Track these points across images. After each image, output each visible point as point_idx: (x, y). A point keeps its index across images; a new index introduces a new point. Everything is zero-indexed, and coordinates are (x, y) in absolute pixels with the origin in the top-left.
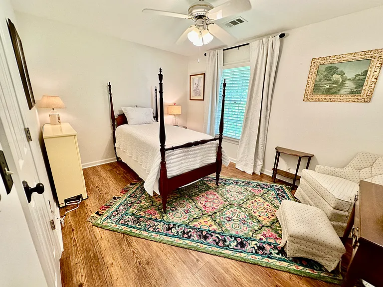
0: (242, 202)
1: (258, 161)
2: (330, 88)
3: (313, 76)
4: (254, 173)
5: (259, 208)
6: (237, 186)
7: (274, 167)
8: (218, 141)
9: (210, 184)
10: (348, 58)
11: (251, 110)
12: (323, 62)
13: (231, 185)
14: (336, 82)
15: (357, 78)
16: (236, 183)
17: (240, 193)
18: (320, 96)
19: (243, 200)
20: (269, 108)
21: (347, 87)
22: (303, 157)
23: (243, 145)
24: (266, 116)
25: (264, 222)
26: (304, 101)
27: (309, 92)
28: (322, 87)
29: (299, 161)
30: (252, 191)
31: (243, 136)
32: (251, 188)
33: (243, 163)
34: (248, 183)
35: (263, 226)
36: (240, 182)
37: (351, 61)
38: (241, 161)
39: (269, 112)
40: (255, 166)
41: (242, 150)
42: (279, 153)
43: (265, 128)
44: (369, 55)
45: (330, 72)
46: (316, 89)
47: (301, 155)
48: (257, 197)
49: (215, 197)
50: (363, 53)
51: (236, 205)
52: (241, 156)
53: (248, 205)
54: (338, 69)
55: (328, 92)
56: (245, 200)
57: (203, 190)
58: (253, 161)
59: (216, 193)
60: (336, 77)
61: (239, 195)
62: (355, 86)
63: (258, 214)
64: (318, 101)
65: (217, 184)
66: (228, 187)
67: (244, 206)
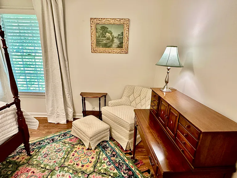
0: (63, 161)
1: (69, 109)
2: (106, 43)
3: (94, 33)
4: (68, 121)
5: (80, 157)
6: (54, 144)
7: (83, 109)
8: (14, 106)
9: (18, 158)
10: (112, 22)
11: (50, 62)
12: (99, 22)
13: (47, 146)
14: (108, 39)
15: (119, 37)
16: (53, 140)
17: (59, 151)
18: (101, 49)
19: (64, 157)
20: (66, 60)
21: (116, 43)
22: (101, 97)
23: (51, 98)
24: (66, 67)
25: (88, 171)
26: (92, 52)
27: (94, 46)
28: (101, 42)
29: (100, 101)
30: (70, 142)
31: (47, 90)
32: (69, 139)
33: (55, 115)
34: (65, 135)
35: (88, 175)
36: (56, 138)
37: (114, 24)
38: (52, 113)
39: (67, 63)
40: (67, 115)
41: (50, 103)
42: (84, 98)
43: (67, 78)
44: (122, 22)
45: (104, 31)
46: (98, 43)
47: (100, 96)
48: (76, 146)
49: (30, 174)
50: (119, 20)
51: (57, 168)
52: (50, 109)
53: (69, 161)
54: (108, 29)
55: (106, 46)
56: (66, 156)
57: (9, 173)
58: (64, 111)
59: (30, 168)
60: (108, 35)
61: (58, 154)
62: (119, 43)
63: (81, 165)
64: (101, 52)
65: (29, 154)
66: (44, 151)
67: (66, 164)
